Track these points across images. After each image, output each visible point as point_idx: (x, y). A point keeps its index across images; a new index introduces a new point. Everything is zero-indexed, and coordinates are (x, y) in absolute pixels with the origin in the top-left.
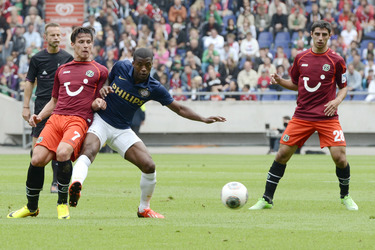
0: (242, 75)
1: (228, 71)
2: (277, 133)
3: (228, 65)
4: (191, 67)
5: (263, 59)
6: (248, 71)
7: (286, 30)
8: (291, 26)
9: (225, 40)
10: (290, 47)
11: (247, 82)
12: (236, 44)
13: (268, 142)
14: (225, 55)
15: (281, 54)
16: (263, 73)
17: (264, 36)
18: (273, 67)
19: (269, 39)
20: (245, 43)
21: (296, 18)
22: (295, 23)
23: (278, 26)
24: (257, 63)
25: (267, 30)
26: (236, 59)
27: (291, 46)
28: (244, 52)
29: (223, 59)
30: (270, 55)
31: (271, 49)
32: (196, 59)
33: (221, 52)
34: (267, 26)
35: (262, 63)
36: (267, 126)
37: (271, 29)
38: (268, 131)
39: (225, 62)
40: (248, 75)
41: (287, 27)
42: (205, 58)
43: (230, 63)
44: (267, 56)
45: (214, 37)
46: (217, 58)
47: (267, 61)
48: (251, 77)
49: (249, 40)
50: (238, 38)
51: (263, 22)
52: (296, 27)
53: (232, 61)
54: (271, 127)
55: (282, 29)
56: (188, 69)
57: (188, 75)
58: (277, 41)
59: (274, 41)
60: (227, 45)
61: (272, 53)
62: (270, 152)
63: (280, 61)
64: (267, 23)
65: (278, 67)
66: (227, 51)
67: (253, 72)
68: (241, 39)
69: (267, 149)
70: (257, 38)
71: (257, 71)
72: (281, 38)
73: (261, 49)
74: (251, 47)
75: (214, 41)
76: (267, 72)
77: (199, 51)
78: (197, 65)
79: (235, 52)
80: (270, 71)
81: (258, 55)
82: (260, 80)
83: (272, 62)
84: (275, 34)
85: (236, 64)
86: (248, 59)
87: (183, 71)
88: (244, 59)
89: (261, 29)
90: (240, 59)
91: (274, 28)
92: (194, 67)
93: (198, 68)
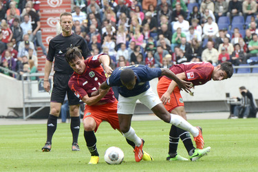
0: (205, 53)
1: (193, 50)
2: (236, 100)
3: (193, 45)
4: (162, 48)
5: (222, 39)
6: (210, 50)
7: (240, 14)
8: (245, 11)
9: (190, 24)
10: (245, 29)
11: (209, 59)
12: (199, 27)
13: (229, 109)
14: (191, 37)
15: (237, 34)
16: (223, 50)
17: (222, 19)
18: (231, 45)
19: (227, 22)
20: (206, 26)
21: (249, 4)
22: (248, 8)
23: (234, 11)
24: (217, 42)
25: (225, 15)
26: (200, 39)
27: (245, 27)
28: (206, 33)
29: (189, 40)
30: (228, 36)
31: (229, 30)
32: (167, 41)
33: (187, 34)
34: (225, 11)
35: (221, 42)
36: (228, 95)
37: (228, 13)
38: (228, 99)
39: (190, 42)
40: (210, 53)
41: (242, 11)
42: (174, 40)
43: (194, 43)
44: (226, 37)
45: (181, 22)
46: (183, 39)
47: (226, 40)
48: (213, 54)
49: (210, 24)
50: (201, 22)
51: (221, 8)
52: (250, 12)
53: (196, 41)
54: (231, 96)
55: (238, 13)
56: (159, 49)
57: (160, 54)
58: (233, 24)
59: (231, 24)
60: (192, 28)
61: (230, 33)
62: (230, 117)
63: (236, 40)
64: (224, 9)
65: (235, 45)
66: (192, 33)
67: (214, 50)
68: (203, 23)
69: (228, 114)
70: (217, 22)
71: (217, 49)
72: (237, 21)
73: (220, 31)
74: (212, 29)
75: (181, 26)
76: (227, 50)
77: (169, 33)
78: (167, 46)
79: (198, 34)
80: (228, 48)
81: (218, 36)
82: (221, 56)
83: (230, 41)
84: (232, 17)
85: (200, 44)
86: (210, 39)
87: (156, 51)
88: (206, 39)
89: (220, 14)
90: (203, 40)
91: (231, 13)
92: (165, 47)
93: (168, 48)
